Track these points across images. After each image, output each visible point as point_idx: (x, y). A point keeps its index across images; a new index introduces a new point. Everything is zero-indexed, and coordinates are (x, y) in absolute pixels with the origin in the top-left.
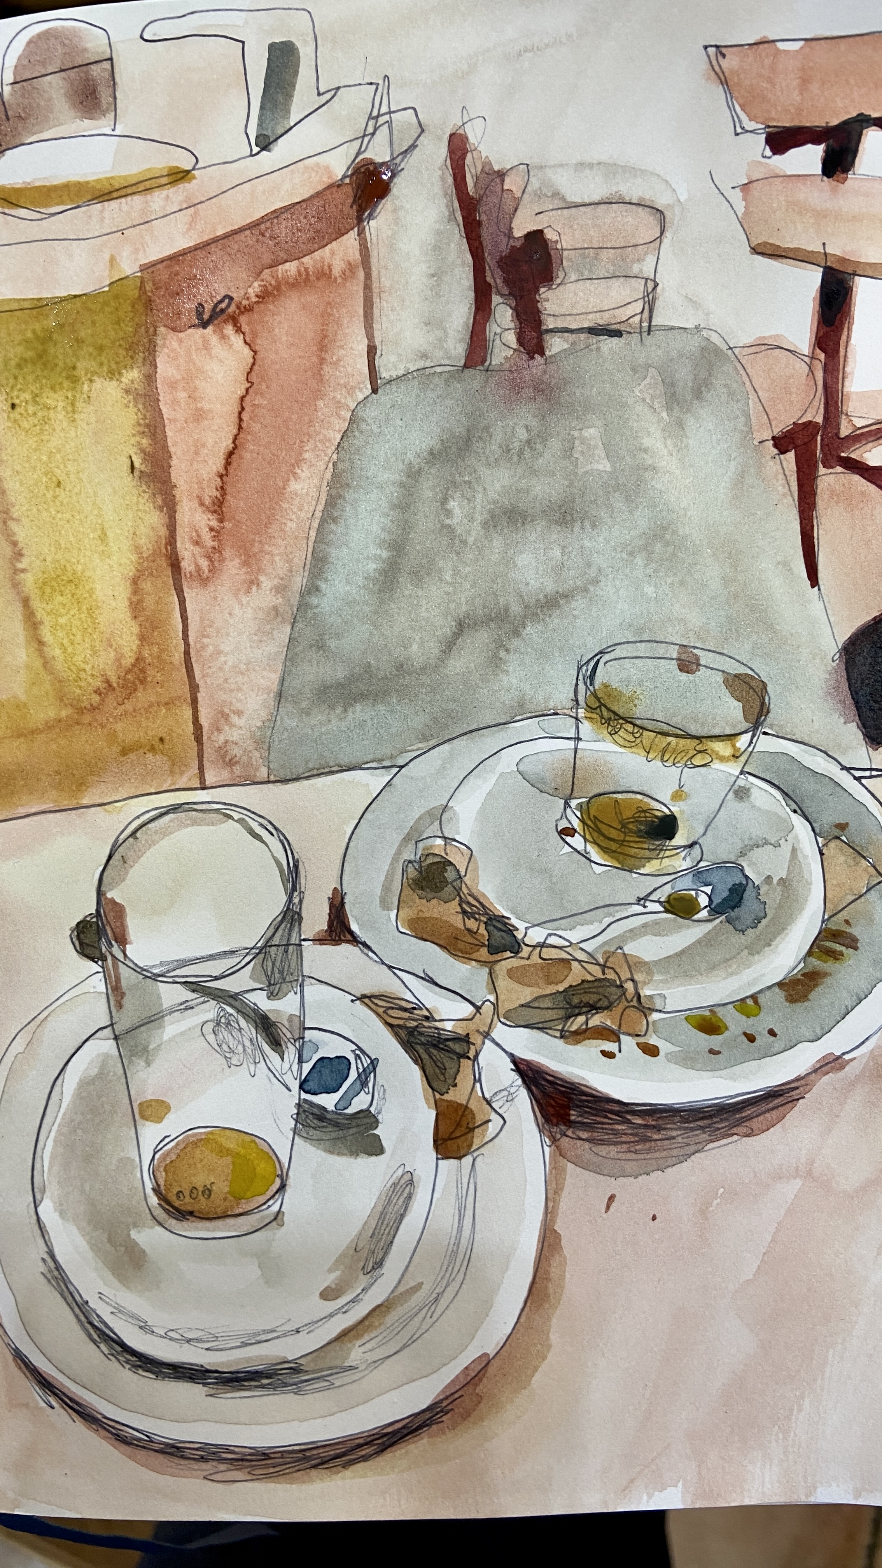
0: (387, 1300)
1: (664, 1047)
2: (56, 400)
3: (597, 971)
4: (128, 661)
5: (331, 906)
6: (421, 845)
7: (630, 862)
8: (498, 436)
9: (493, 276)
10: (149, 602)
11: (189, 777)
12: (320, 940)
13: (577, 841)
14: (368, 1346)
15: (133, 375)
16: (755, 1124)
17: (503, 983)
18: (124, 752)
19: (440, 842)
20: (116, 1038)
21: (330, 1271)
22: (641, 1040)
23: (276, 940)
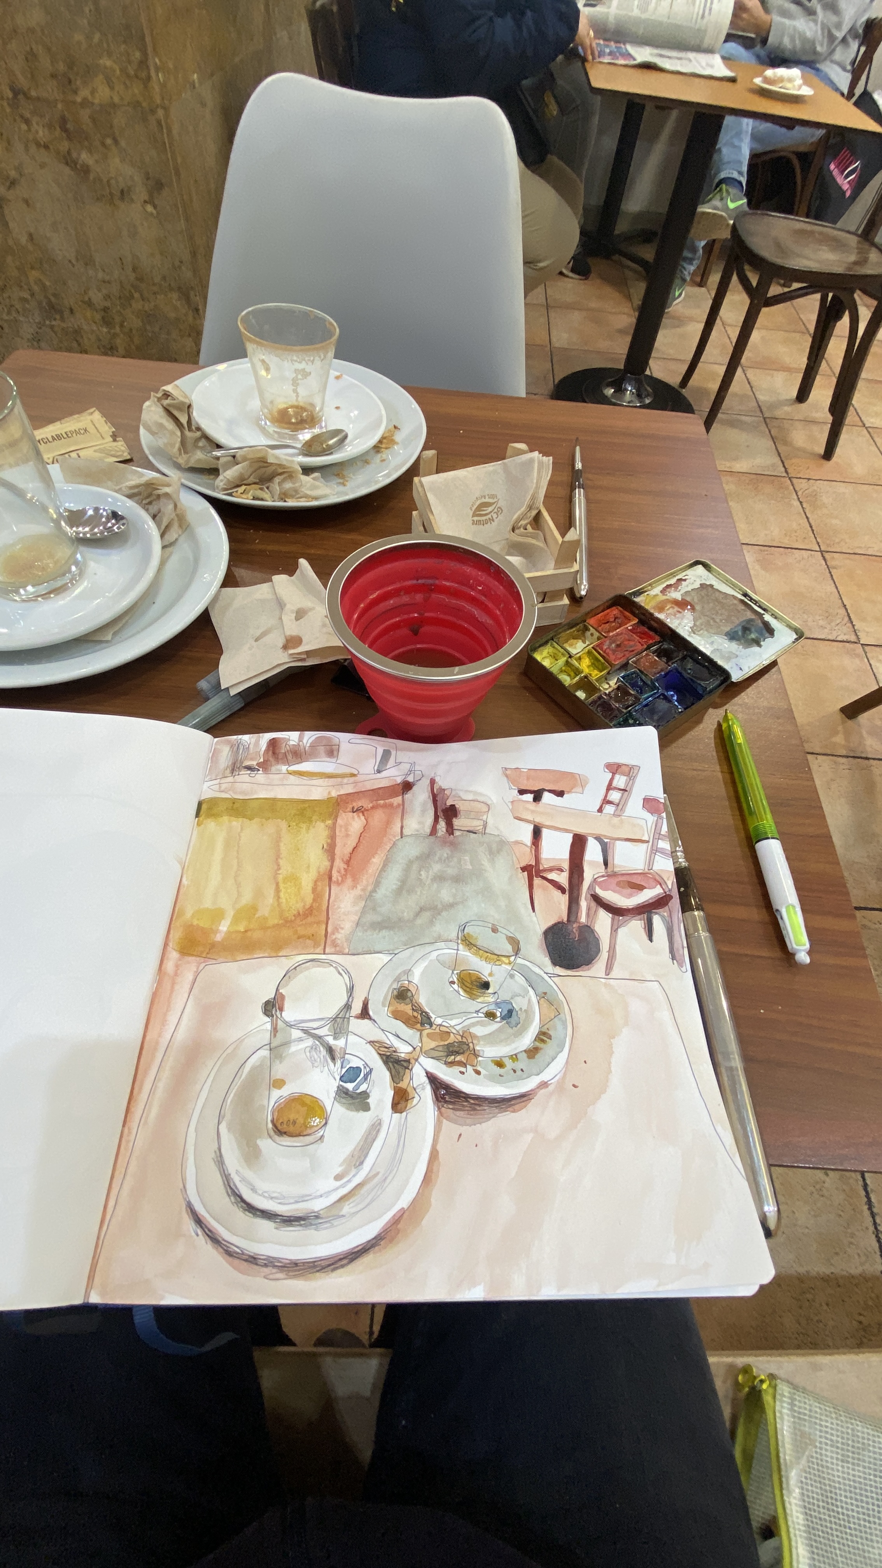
0: (363, 1181)
1: (483, 1072)
2: (304, 826)
3: (459, 1038)
4: (307, 907)
5: (364, 1004)
6: (400, 983)
7: (474, 996)
8: (438, 855)
9: (440, 813)
10: (319, 888)
11: (320, 949)
12: (357, 1017)
13: (455, 986)
14: (351, 1205)
15: (329, 822)
16: (516, 1107)
17: (425, 1039)
18: (299, 938)
19: (407, 982)
20: (270, 1050)
21: (340, 1165)
22: (475, 1068)
23: (340, 1016)
